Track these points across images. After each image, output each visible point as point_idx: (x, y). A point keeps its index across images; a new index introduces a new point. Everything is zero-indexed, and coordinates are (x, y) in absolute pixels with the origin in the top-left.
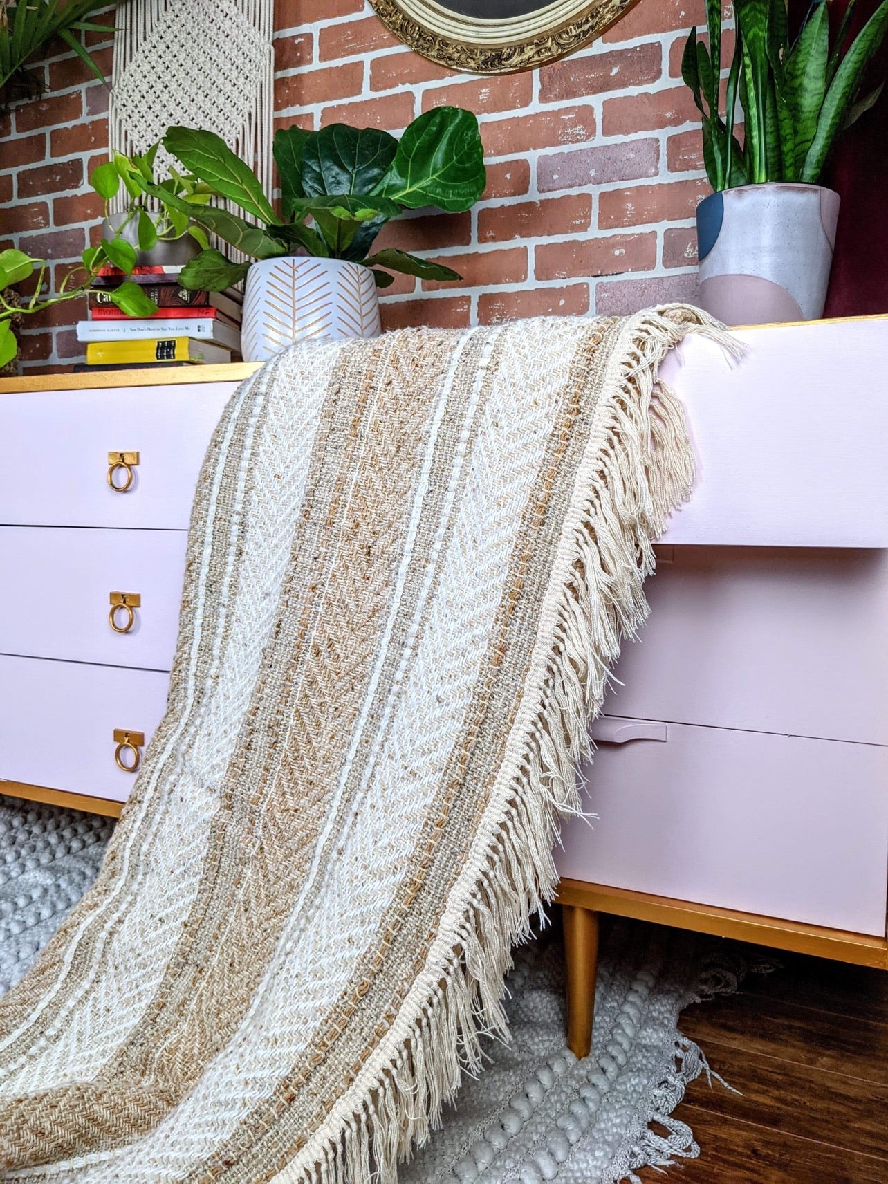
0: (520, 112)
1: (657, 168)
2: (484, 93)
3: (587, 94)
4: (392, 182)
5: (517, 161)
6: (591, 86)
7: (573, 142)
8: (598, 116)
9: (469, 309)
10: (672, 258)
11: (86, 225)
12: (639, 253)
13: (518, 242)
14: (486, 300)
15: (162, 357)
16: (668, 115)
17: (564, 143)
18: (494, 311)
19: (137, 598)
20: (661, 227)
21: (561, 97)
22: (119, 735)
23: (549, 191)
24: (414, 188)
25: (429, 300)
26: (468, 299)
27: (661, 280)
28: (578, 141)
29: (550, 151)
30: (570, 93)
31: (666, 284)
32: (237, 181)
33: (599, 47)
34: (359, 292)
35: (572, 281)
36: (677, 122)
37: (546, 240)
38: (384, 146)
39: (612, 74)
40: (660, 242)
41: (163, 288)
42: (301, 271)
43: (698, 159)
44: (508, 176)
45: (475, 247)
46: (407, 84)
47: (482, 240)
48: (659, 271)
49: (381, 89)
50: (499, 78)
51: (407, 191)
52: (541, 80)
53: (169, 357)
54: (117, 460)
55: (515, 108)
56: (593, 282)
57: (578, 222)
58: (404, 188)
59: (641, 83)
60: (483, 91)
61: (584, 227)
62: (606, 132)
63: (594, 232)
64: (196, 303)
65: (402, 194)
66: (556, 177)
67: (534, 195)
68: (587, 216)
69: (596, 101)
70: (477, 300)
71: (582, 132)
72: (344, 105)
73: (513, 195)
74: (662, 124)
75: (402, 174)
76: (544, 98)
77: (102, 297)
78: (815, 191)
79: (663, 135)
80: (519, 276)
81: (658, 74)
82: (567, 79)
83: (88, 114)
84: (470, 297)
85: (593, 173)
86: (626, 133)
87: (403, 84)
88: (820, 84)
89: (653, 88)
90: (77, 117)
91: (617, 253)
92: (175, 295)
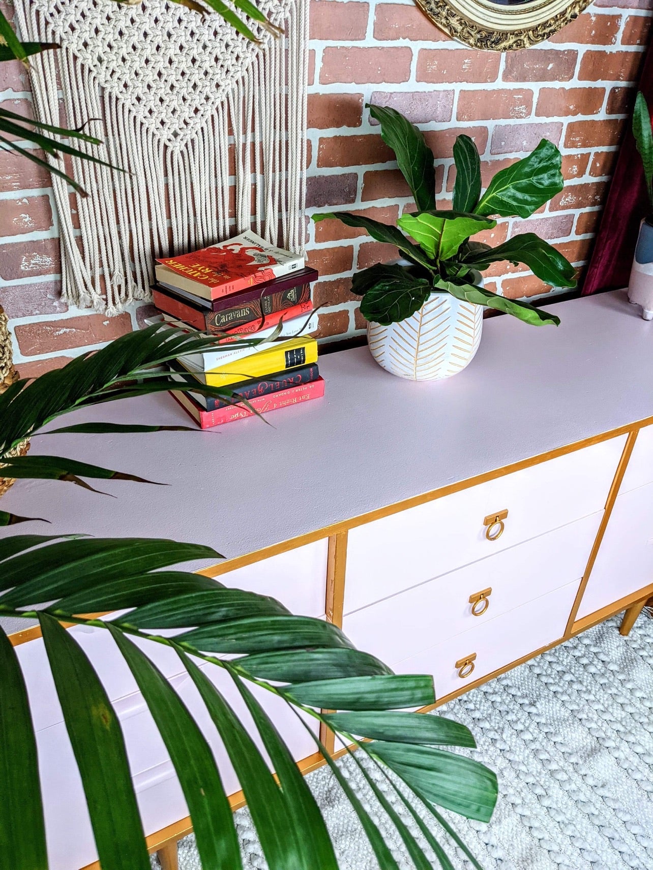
0: (488, 86)
2: (466, 64)
3: (533, 81)
5: (482, 127)
6: (535, 74)
7: (517, 118)
8: (535, 99)
10: (554, 205)
15: (293, 366)
16: (571, 107)
17: (512, 117)
21: (517, 80)
23: (497, 154)
24: (495, 194)
27: (547, 219)
28: (521, 117)
29: (503, 122)
30: (522, 77)
31: (548, 222)
33: (545, 45)
36: (574, 114)
39: (549, 68)
43: (579, 141)
44: (474, 139)
46: (407, 39)
48: (546, 213)
52: (506, 61)
53: (299, 364)
55: (486, 81)
56: (512, 221)
59: (562, 80)
60: (466, 61)
62: (537, 115)
64: (301, 301)
66: (503, 143)
67: (487, 156)
69: (535, 87)
71: (524, 111)
72: (347, 48)
74: (567, 113)
76: (506, 78)
79: (567, 120)
81: (571, 77)
82: (522, 65)
85: (525, 143)
86: (547, 117)
89: (568, 85)
92: (285, 298)
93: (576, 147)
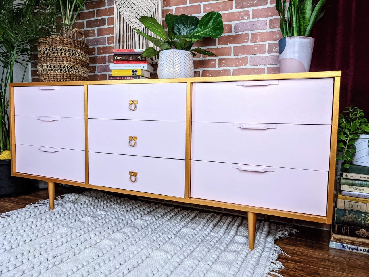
0: (230, 11)
1: (266, 28)
2: (220, 6)
3: (248, 8)
4: (198, 30)
5: (229, 24)
6: (249, 5)
8: (251, 13)
9: (215, 62)
10: (270, 51)
11: (107, 36)
12: (261, 49)
13: (229, 45)
14: (220, 60)
15: (134, 74)
16: (269, 14)
17: (242, 20)
18: (222, 63)
19: (137, 138)
20: (267, 43)
21: (241, 8)
22: (130, 173)
23: (237, 32)
24: (204, 32)
25: (204, 60)
26: (215, 60)
27: (267, 56)
28: (245, 20)
29: (238, 22)
30: (243, 7)
31: (268, 58)
32: (158, 29)
34: (189, 59)
35: (243, 56)
36: (272, 16)
37: (236, 45)
38: (195, 20)
39: (255, 3)
40: (267, 47)
41: (133, 56)
42: (175, 53)
43: (277, 26)
44: (226, 28)
45: (217, 46)
46: (199, 3)
47: (219, 44)
48: (267, 54)
49: (192, 4)
50: (224, 2)
51: (202, 32)
52: (236, 3)
53: (135, 74)
54: (131, 102)
55: (228, 10)
56: (249, 57)
57: (245, 41)
58: (201, 32)
59: (262, 5)
60: (220, 5)
61: (247, 42)
62: (253, 18)
63: (249, 43)
64: (142, 60)
65: (200, 33)
66: (239, 29)
67: (233, 33)
68: (248, 39)
69: (250, 10)
70: (218, 60)
71: (246, 17)
72: (181, 7)
73: (228, 33)
74: (268, 16)
75: (201, 28)
76: (236, 8)
77: (116, 58)
78: (309, 38)
79: (268, 19)
80: (229, 54)
81: (267, 3)
82: (243, 3)
83: (107, 6)
84: (216, 59)
85: (249, 28)
86: (258, 18)
87: (198, 2)
88: (310, 12)
89: (265, 7)
90: (104, 7)
91: (255, 49)
92: (137, 57)
93: (276, 28)
